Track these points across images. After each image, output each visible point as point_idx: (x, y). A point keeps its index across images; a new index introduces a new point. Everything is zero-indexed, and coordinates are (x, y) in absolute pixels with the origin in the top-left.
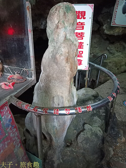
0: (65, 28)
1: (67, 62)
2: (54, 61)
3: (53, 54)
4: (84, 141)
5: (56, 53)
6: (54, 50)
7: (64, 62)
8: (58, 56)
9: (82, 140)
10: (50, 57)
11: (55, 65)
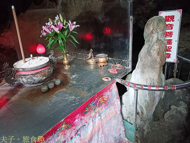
0: (158, 33)
1: (158, 55)
2: (149, 55)
3: (148, 50)
4: (170, 117)
5: (151, 49)
6: (149, 47)
7: (156, 55)
8: (152, 51)
9: (168, 116)
10: (146, 52)
11: (149, 57)
